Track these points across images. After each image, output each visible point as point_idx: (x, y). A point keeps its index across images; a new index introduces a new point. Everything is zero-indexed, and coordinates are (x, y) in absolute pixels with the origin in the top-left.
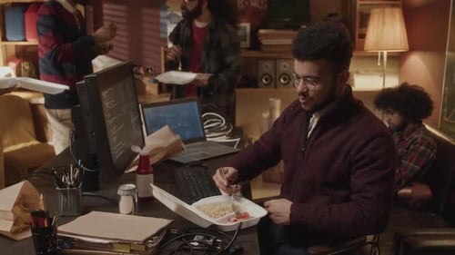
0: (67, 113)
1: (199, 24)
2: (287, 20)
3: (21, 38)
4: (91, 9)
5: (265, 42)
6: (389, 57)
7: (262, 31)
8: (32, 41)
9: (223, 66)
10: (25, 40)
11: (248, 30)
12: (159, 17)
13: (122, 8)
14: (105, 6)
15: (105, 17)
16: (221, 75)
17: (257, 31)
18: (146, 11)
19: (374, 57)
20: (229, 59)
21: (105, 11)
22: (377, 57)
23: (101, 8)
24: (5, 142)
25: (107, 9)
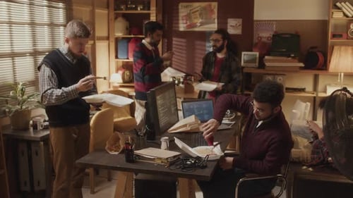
0: (144, 102)
1: (220, 56)
2: (284, 50)
3: (126, 57)
4: (166, 41)
5: (267, 64)
6: (345, 75)
7: (266, 57)
8: (131, 59)
9: (230, 80)
10: (128, 59)
12: (205, 46)
13: (184, 40)
14: (174, 39)
15: (174, 46)
16: (230, 85)
17: (264, 57)
18: (198, 42)
19: (336, 75)
20: (236, 76)
21: (174, 42)
22: (338, 75)
23: (172, 40)
24: (115, 116)
25: (175, 41)
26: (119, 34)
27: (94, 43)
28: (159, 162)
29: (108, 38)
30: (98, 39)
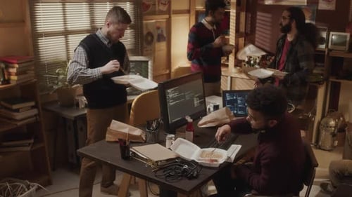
4: (250, 15)
11: (348, 39)
13: (269, 15)
14: (258, 13)
15: (258, 21)
21: (258, 17)
23: (256, 15)
25: (260, 15)
26: (200, 8)
27: (170, 17)
28: (150, 164)
29: (188, 12)
30: (173, 14)
